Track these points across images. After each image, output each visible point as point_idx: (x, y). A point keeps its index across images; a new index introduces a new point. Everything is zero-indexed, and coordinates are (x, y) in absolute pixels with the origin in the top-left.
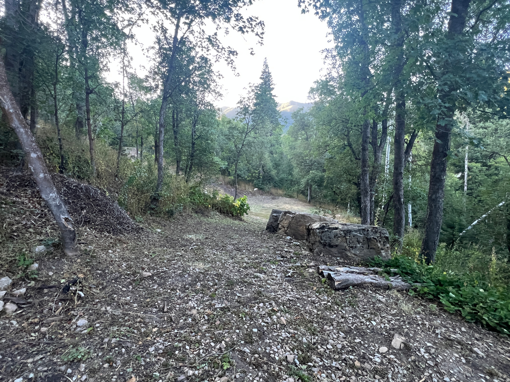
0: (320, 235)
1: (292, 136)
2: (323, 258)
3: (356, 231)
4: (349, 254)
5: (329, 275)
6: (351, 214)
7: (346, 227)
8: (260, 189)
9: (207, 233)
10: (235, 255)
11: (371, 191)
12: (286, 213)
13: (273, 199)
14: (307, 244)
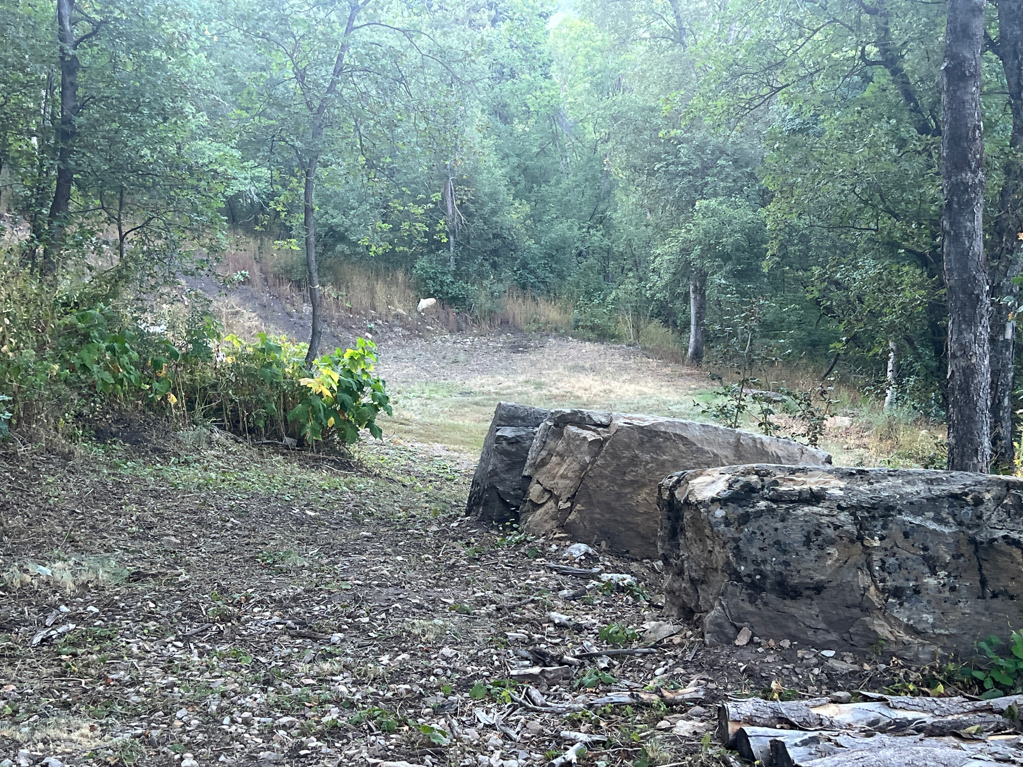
0: (731, 532)
1: (600, 25)
2: (747, 654)
3: (916, 508)
4: (883, 629)
5: (778, 748)
6: (902, 413)
7: (864, 487)
8: (448, 300)
9: (148, 548)
10: (287, 661)
11: (995, 290)
12: (562, 421)
13: (515, 348)
14: (667, 580)
